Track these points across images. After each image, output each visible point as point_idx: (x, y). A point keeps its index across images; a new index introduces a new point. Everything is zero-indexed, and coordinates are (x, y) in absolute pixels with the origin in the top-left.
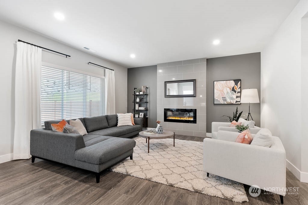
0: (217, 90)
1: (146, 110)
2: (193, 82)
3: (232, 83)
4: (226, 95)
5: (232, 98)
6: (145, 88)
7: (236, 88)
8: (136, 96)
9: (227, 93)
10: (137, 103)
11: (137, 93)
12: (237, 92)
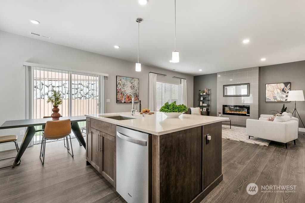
0: (268, 91)
1: (208, 106)
2: (247, 85)
3: (282, 86)
4: (276, 95)
5: (282, 97)
6: (207, 89)
7: (286, 90)
8: (200, 96)
9: (277, 93)
10: (201, 101)
11: (201, 94)
12: (286, 93)
